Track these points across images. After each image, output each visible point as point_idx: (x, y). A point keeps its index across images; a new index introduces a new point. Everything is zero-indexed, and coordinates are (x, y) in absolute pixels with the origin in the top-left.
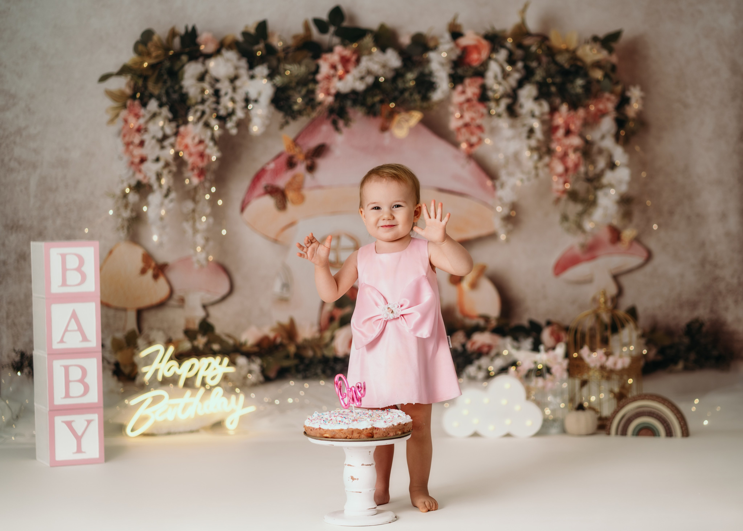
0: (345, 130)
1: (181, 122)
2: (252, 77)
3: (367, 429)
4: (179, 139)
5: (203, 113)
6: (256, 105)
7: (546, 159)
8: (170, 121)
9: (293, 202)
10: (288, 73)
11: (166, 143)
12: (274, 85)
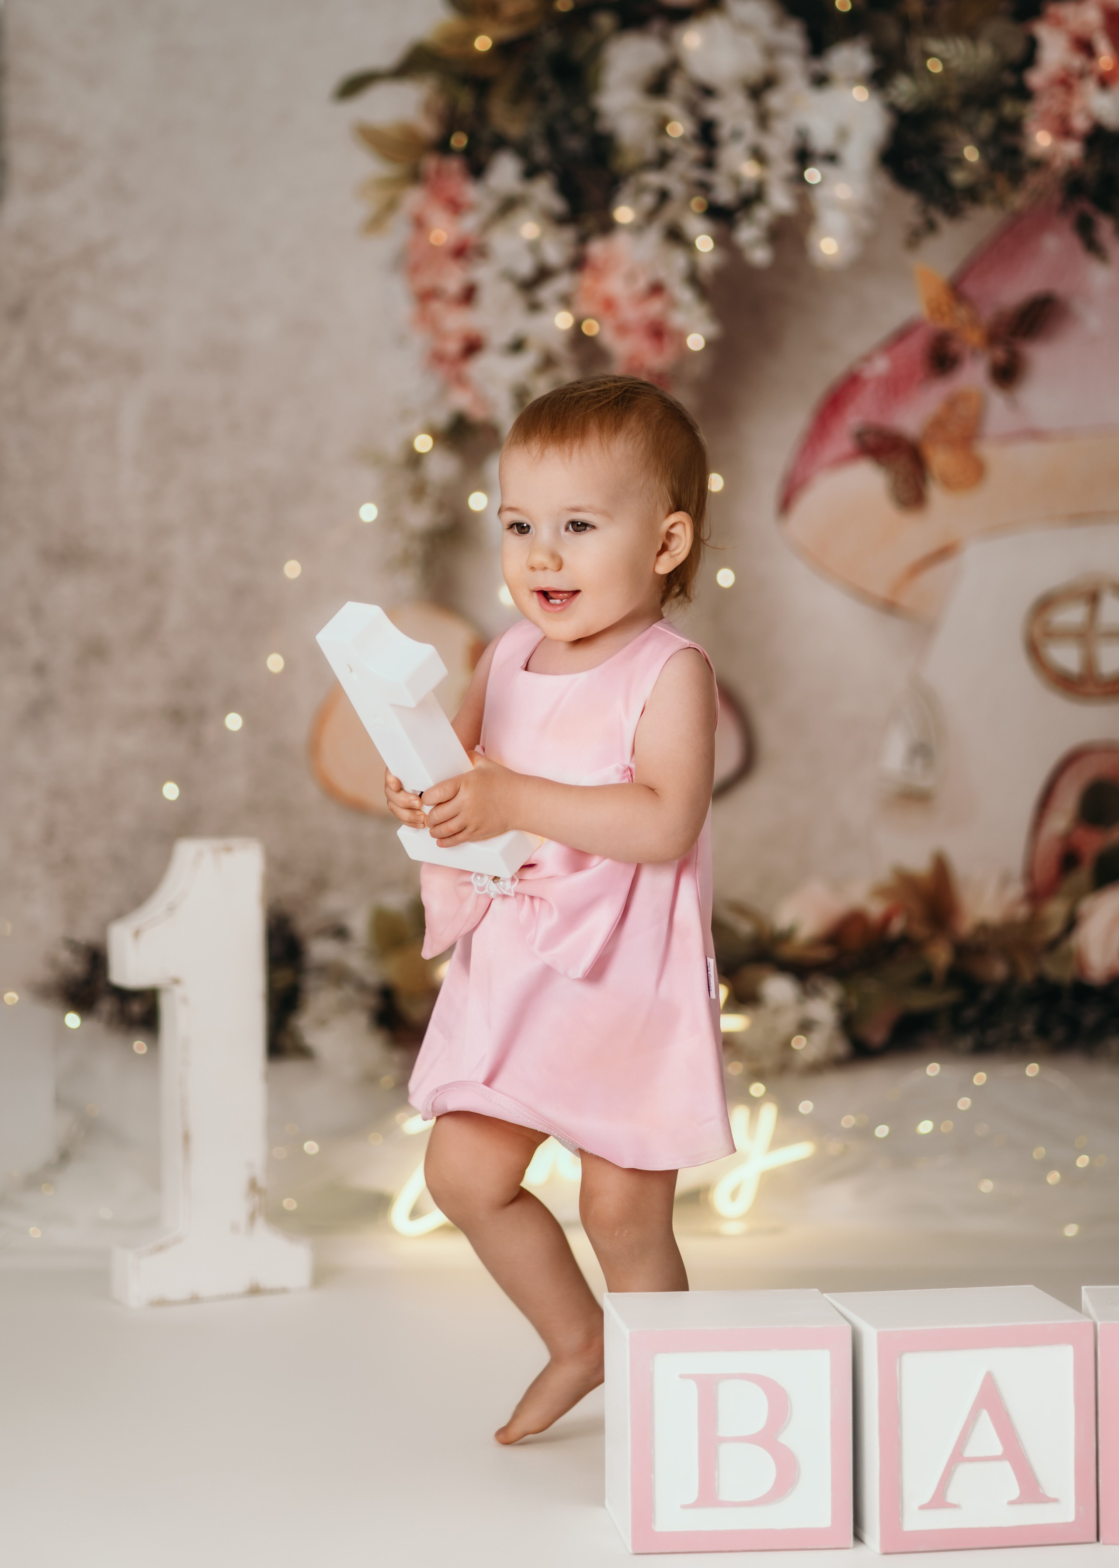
1: (591, 222)
2: (820, 81)
4: (586, 280)
5: (664, 196)
6: (831, 171)
8: (560, 221)
9: (949, 484)
10: (934, 66)
11: (547, 292)
12: (892, 108)
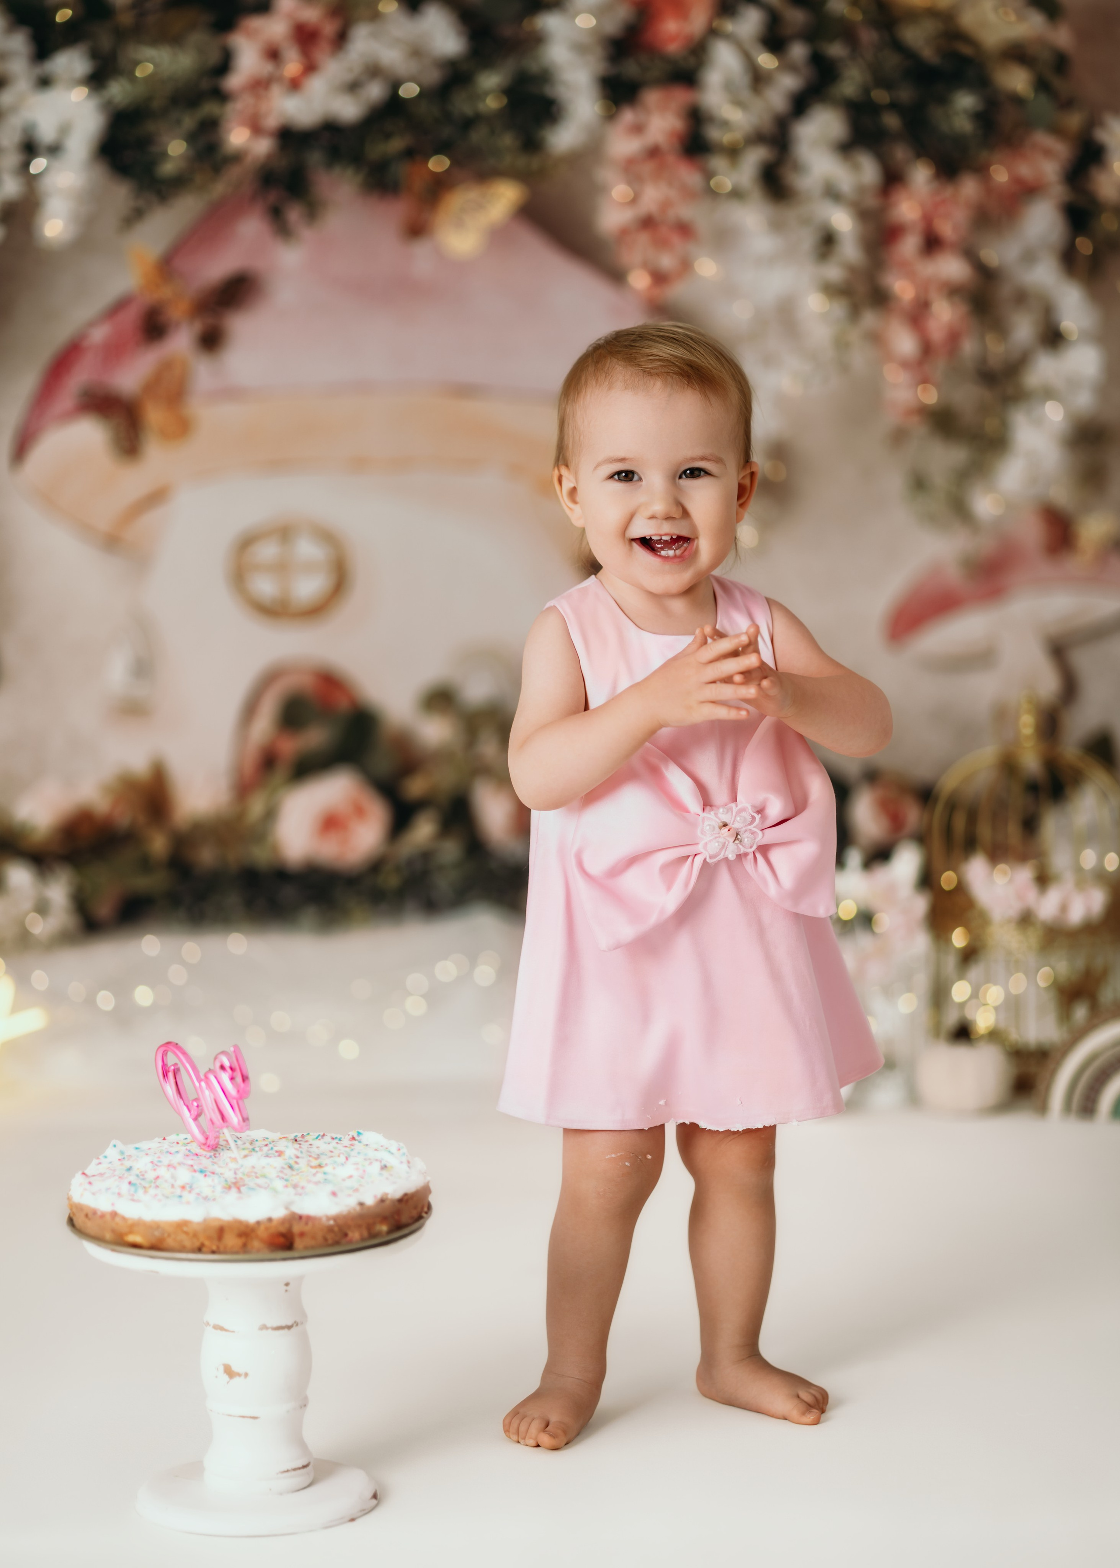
0: (307, 234)
2: (44, 82)
3: (270, 1220)
6: (53, 162)
7: (870, 319)
9: (161, 436)
10: (143, 71)
12: (107, 106)
